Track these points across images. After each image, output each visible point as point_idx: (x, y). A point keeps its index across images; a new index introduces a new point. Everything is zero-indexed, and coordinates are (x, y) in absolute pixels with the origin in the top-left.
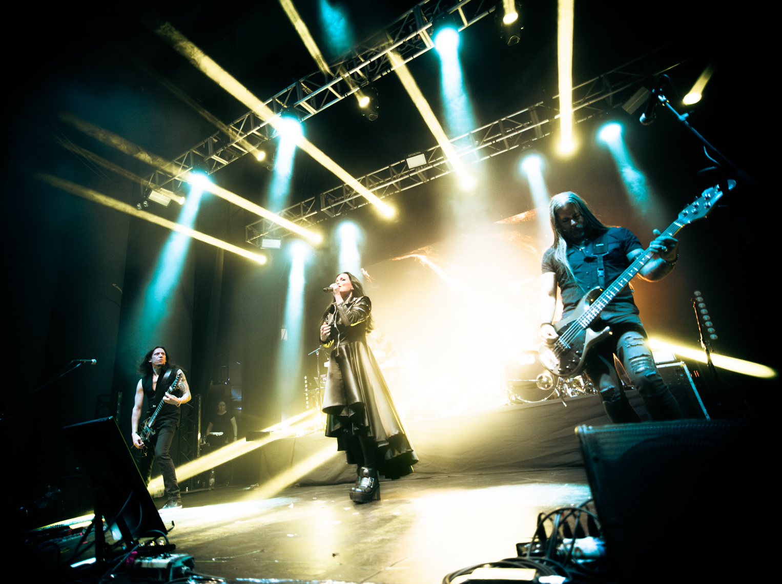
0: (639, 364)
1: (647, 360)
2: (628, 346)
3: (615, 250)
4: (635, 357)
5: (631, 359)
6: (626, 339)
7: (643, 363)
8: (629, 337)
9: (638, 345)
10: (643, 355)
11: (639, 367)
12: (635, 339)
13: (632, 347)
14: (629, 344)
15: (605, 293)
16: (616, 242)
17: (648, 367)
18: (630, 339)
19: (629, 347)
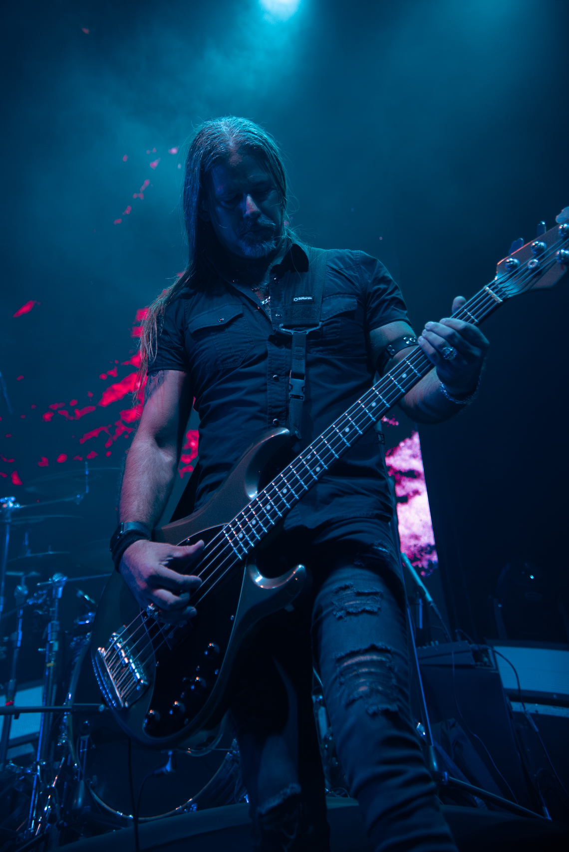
0: (358, 676)
1: (379, 664)
2: (339, 614)
3: (346, 315)
4: (353, 654)
5: (340, 660)
6: (337, 592)
7: (369, 673)
8: (346, 588)
9: (364, 611)
10: (373, 649)
11: (359, 686)
12: (359, 594)
13: (347, 618)
14: (342, 609)
15: (304, 456)
16: (351, 294)
17: (380, 688)
18: (348, 592)
19: (340, 618)
